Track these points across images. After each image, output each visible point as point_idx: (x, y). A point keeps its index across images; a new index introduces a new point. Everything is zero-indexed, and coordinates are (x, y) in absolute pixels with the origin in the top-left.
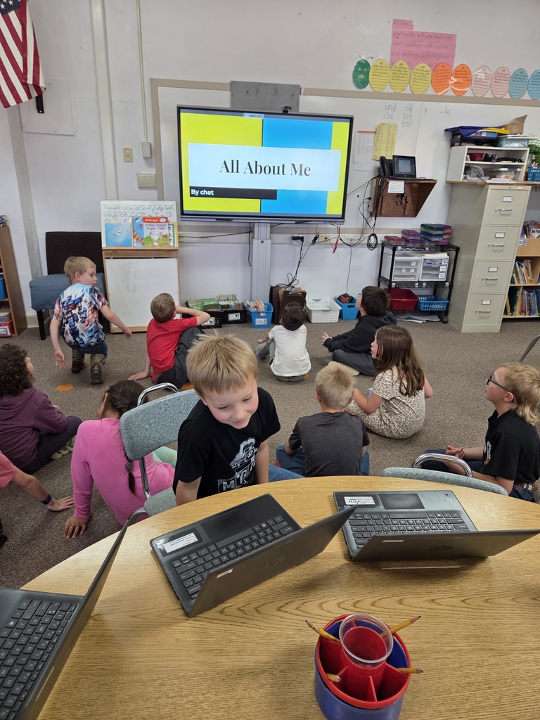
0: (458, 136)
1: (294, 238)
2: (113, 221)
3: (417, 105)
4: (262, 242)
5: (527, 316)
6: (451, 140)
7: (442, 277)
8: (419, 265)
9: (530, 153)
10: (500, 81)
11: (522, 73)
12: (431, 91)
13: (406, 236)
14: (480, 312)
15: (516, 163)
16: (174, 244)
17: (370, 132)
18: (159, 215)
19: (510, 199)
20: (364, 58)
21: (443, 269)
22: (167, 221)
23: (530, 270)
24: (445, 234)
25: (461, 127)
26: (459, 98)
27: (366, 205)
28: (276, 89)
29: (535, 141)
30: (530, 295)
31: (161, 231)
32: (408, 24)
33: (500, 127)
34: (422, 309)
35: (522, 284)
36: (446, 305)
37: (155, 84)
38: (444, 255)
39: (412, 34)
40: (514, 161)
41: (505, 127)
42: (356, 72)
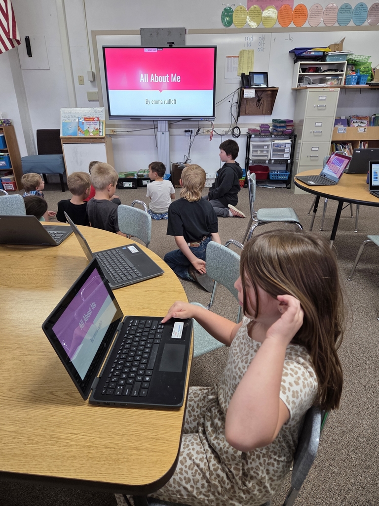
0: (298, 55)
1: (186, 131)
2: (67, 121)
3: (268, 35)
4: (163, 134)
6: (293, 59)
7: (287, 156)
8: (270, 148)
9: (347, 64)
10: (330, 14)
11: (347, 6)
12: (278, 25)
15: (338, 73)
16: (102, 134)
17: (235, 57)
18: (95, 117)
19: (324, 98)
20: (228, 5)
21: (288, 150)
22: (98, 120)
24: (287, 126)
25: (296, 49)
26: (299, 29)
27: (235, 108)
28: (169, 31)
29: (350, 56)
31: (94, 126)
33: (326, 47)
34: (271, 179)
36: (289, 176)
37: (95, 33)
38: (289, 141)
40: (336, 71)
41: (329, 47)
42: (223, 16)
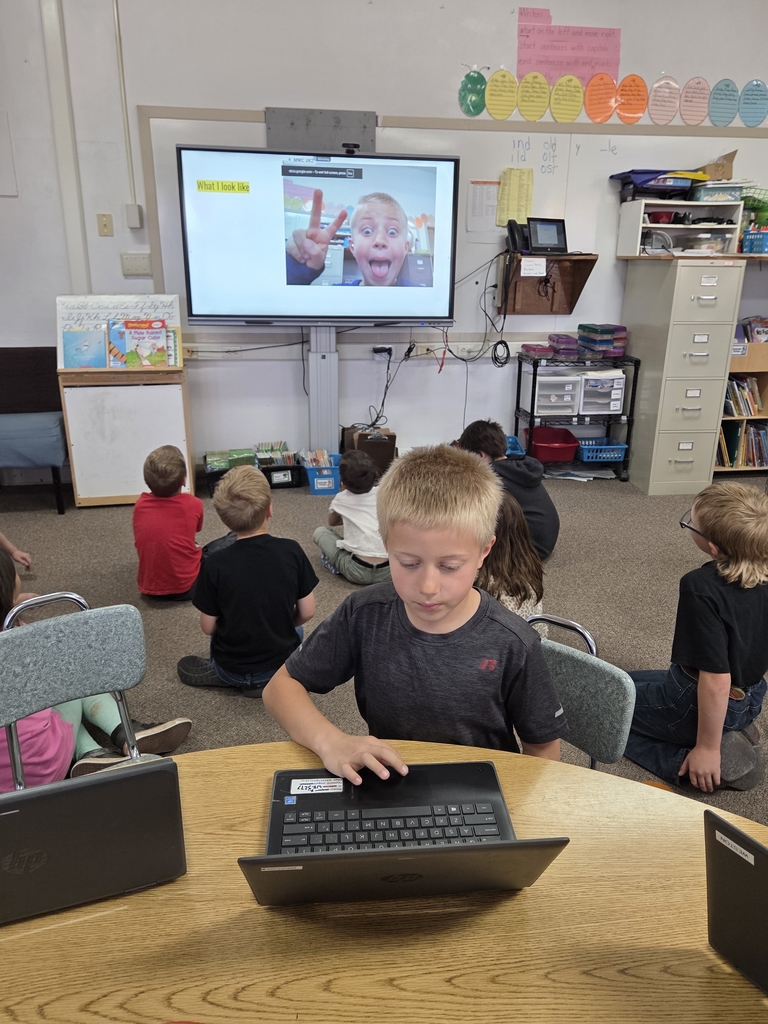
0: (630, 185)
1: (376, 351)
2: (76, 328)
3: (562, 139)
4: (324, 357)
5: (757, 468)
6: (621, 192)
7: (616, 407)
8: (578, 389)
9: (745, 209)
10: (694, 100)
11: (728, 86)
12: (584, 118)
13: (555, 344)
14: (676, 462)
15: (724, 226)
16: (175, 362)
17: (491, 183)
18: (152, 318)
19: (713, 282)
20: (475, 67)
21: (617, 394)
22: (164, 326)
23: (757, 394)
24: (615, 339)
25: (632, 172)
26: (629, 128)
27: (489, 297)
28: (337, 118)
29: (753, 190)
30: (759, 434)
31: (154, 341)
32: (542, 14)
33: (696, 171)
34: (585, 460)
35: (745, 416)
36: (623, 453)
37: (145, 114)
38: (618, 373)
39: (550, 30)
40: (720, 222)
41: (703, 169)
42: (464, 91)
